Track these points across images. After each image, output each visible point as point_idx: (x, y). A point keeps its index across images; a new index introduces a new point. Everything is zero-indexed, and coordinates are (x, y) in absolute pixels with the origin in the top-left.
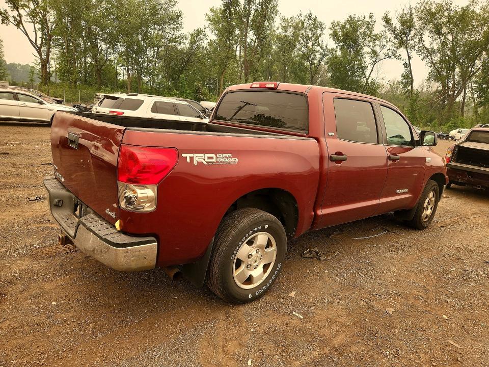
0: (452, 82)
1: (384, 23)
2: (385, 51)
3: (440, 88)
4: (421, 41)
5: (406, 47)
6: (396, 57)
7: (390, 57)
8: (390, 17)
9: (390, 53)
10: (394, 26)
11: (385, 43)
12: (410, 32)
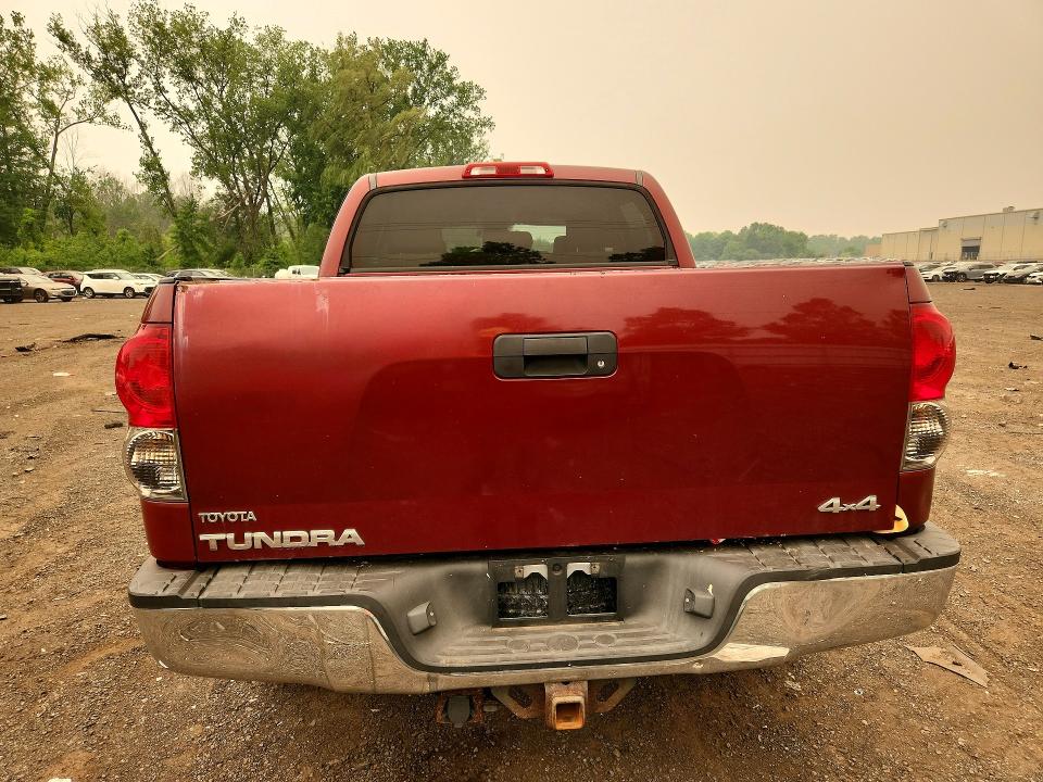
0: (242, 179)
1: (57, 40)
2: (74, 103)
3: (224, 191)
4: (160, 90)
5: (128, 100)
6: (106, 119)
7: (91, 120)
8: (66, 27)
9: (90, 111)
10: (84, 51)
11: (68, 87)
12: (126, 67)
